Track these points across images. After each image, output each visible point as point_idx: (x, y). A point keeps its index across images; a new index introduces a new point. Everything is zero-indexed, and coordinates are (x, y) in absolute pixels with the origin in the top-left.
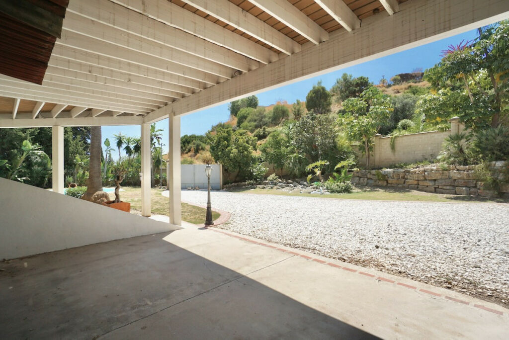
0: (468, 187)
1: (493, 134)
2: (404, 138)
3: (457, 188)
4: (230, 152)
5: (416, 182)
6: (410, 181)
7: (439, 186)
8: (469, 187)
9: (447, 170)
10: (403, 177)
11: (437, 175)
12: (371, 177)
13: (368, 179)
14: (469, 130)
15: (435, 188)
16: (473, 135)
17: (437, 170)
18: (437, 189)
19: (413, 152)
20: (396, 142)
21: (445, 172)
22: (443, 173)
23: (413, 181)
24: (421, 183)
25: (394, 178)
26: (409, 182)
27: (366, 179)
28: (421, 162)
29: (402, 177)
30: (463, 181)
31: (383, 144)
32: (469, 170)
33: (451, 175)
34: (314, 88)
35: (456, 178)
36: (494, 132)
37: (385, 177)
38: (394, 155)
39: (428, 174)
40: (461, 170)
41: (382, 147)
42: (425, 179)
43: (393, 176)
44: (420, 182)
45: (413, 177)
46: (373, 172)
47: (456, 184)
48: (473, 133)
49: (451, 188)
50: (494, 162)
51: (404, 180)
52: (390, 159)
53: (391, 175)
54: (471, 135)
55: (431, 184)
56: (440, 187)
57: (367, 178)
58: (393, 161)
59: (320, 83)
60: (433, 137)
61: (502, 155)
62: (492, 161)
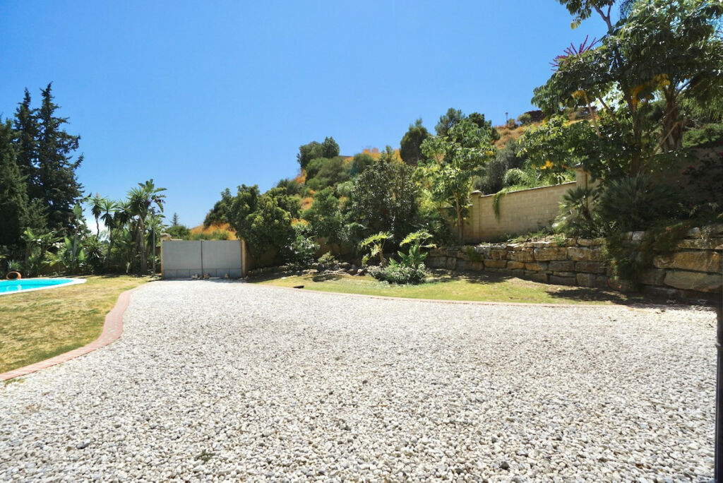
0: (593, 274)
1: (629, 187)
2: (513, 196)
3: (578, 275)
4: (251, 220)
5: (521, 265)
6: (514, 264)
7: (553, 271)
8: (596, 274)
9: (564, 246)
10: (505, 258)
11: (551, 254)
12: (462, 257)
13: (458, 259)
14: (597, 182)
15: (548, 275)
16: (603, 189)
17: (551, 246)
18: (551, 276)
19: (525, 218)
20: (501, 202)
21: (562, 249)
22: (559, 251)
23: (518, 263)
24: (529, 267)
25: (492, 258)
26: (511, 264)
27: (455, 260)
28: (535, 232)
29: (502, 257)
30: (586, 264)
31: (483, 205)
32: (595, 246)
33: (571, 255)
34: (411, 129)
35: (576, 259)
36: (630, 184)
37: (479, 257)
38: (499, 222)
39: (538, 252)
40: (585, 246)
41: (482, 212)
42: (534, 261)
43: (491, 255)
44: (527, 265)
45: (518, 257)
46: (465, 248)
47: (577, 268)
48: (603, 186)
49: (570, 274)
50: (630, 233)
51: (505, 261)
52: (494, 228)
53: (488, 254)
54: (600, 190)
55: (542, 268)
56: (555, 273)
57: (456, 257)
58: (499, 232)
59: (419, 123)
60: (552, 193)
61: (642, 221)
62: (627, 231)
